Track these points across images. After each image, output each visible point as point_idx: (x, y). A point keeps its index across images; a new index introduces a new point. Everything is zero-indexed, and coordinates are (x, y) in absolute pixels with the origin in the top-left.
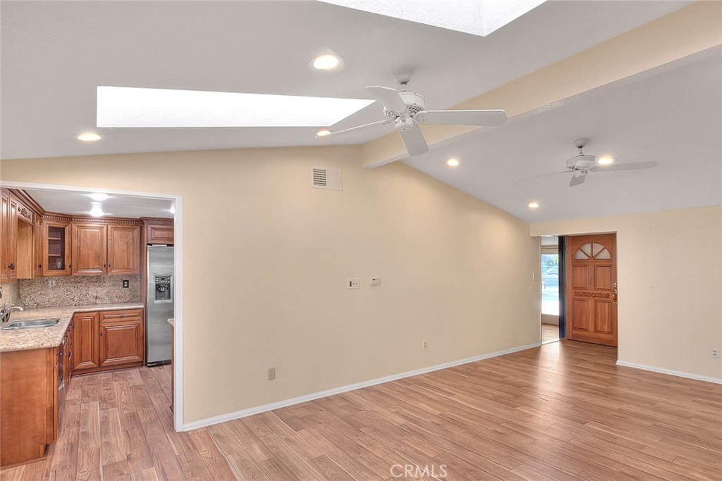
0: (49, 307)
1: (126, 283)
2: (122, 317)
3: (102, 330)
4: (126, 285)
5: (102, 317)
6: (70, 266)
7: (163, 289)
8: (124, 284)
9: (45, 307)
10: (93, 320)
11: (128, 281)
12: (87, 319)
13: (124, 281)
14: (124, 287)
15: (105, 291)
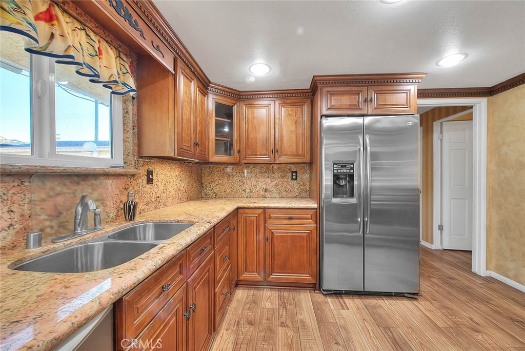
0: (225, 197)
1: (294, 174)
2: (290, 218)
3: (268, 234)
4: (294, 177)
5: (267, 216)
6: (239, 152)
7: (343, 183)
8: (292, 176)
9: (222, 197)
10: (258, 219)
11: (296, 172)
12: (253, 216)
13: (293, 172)
14: (293, 179)
15: (274, 183)
